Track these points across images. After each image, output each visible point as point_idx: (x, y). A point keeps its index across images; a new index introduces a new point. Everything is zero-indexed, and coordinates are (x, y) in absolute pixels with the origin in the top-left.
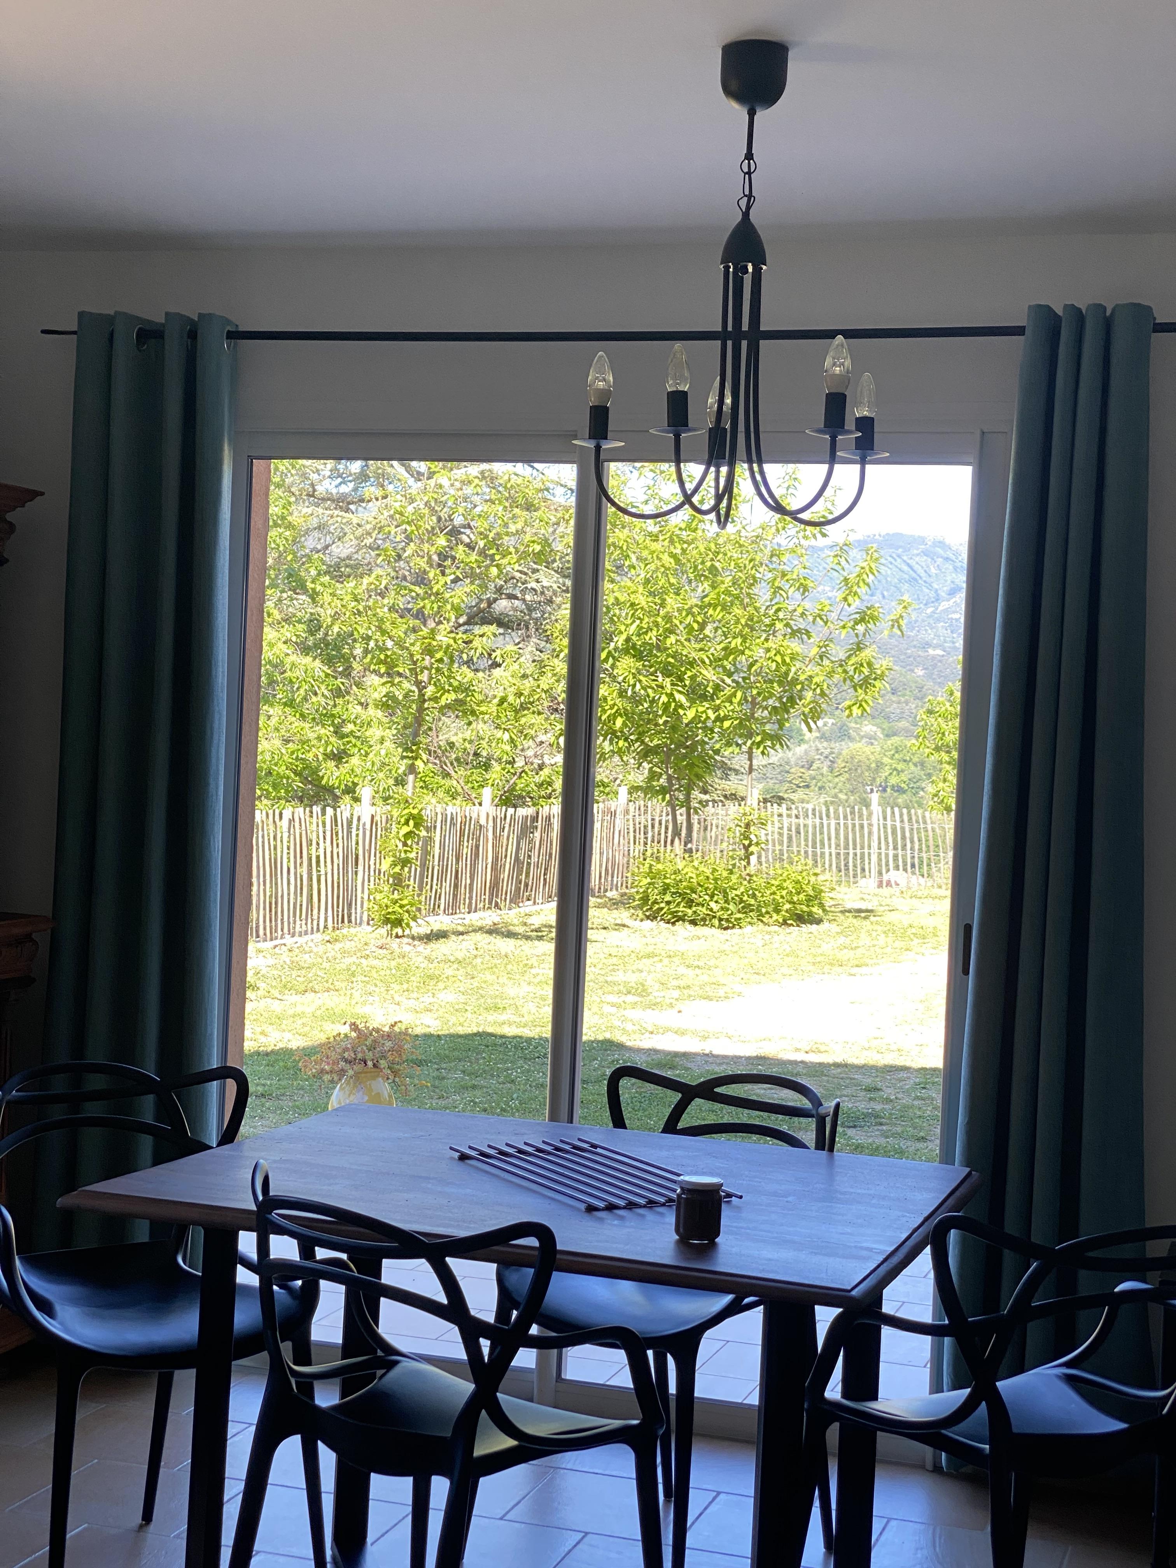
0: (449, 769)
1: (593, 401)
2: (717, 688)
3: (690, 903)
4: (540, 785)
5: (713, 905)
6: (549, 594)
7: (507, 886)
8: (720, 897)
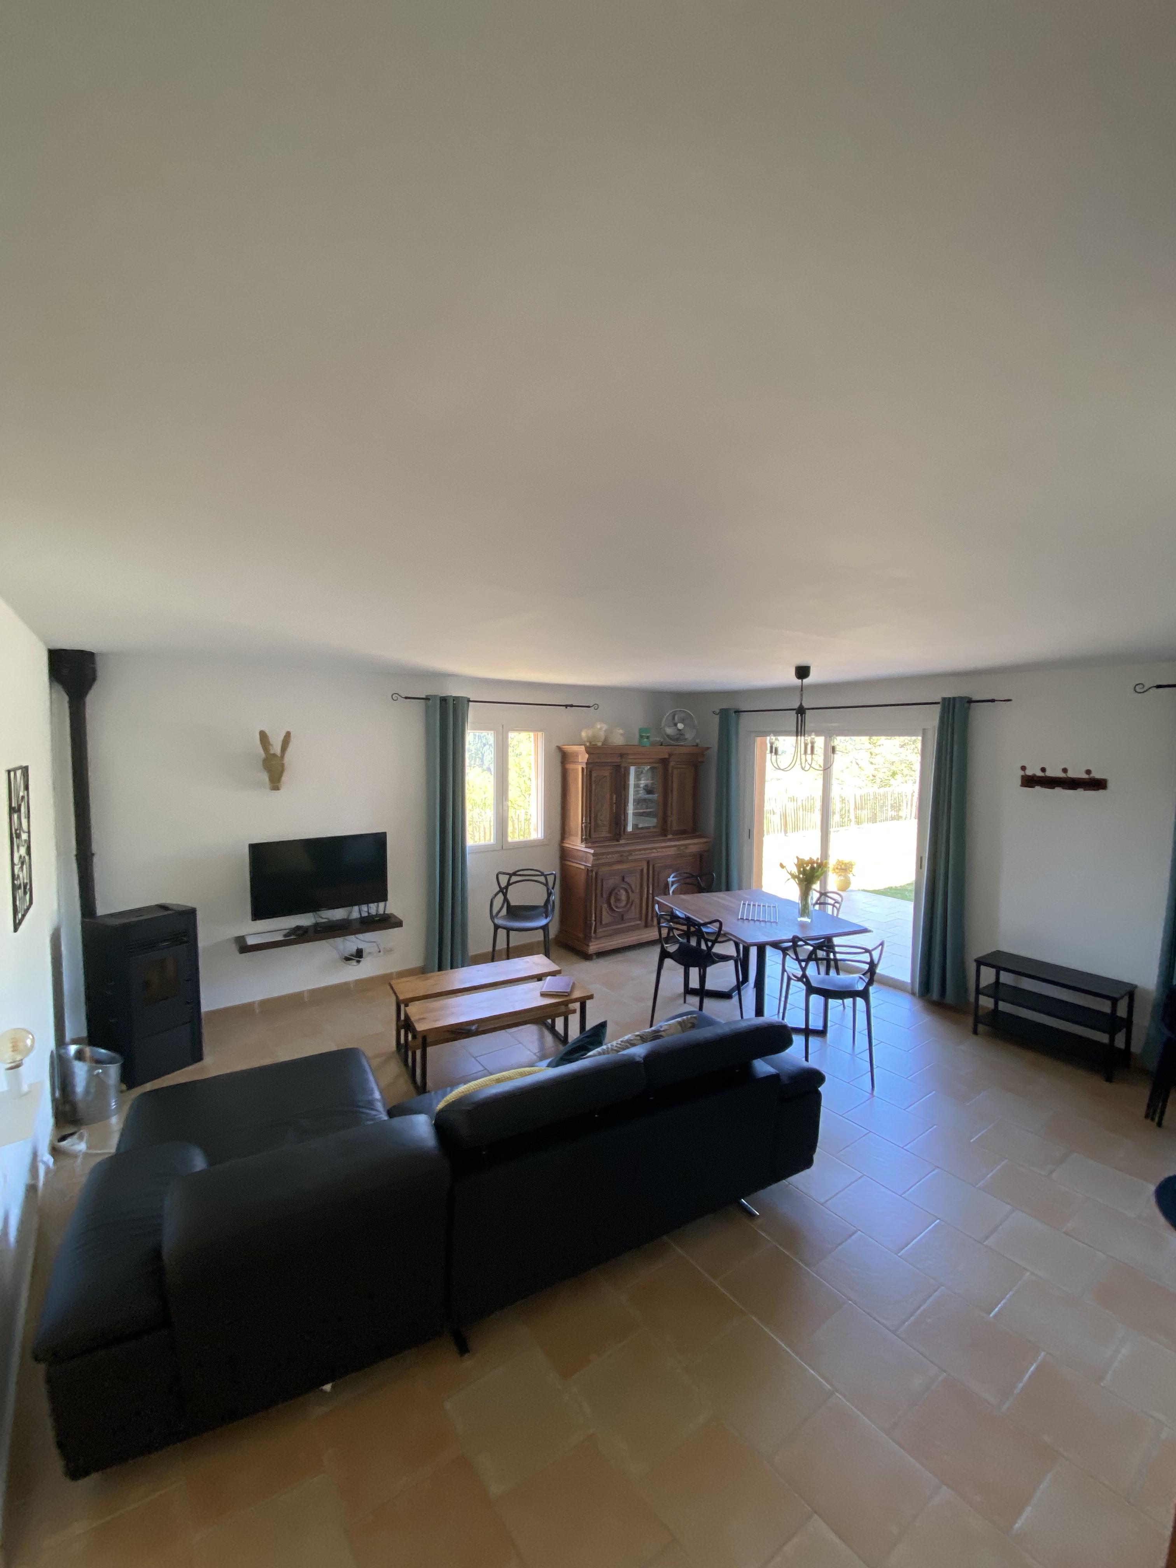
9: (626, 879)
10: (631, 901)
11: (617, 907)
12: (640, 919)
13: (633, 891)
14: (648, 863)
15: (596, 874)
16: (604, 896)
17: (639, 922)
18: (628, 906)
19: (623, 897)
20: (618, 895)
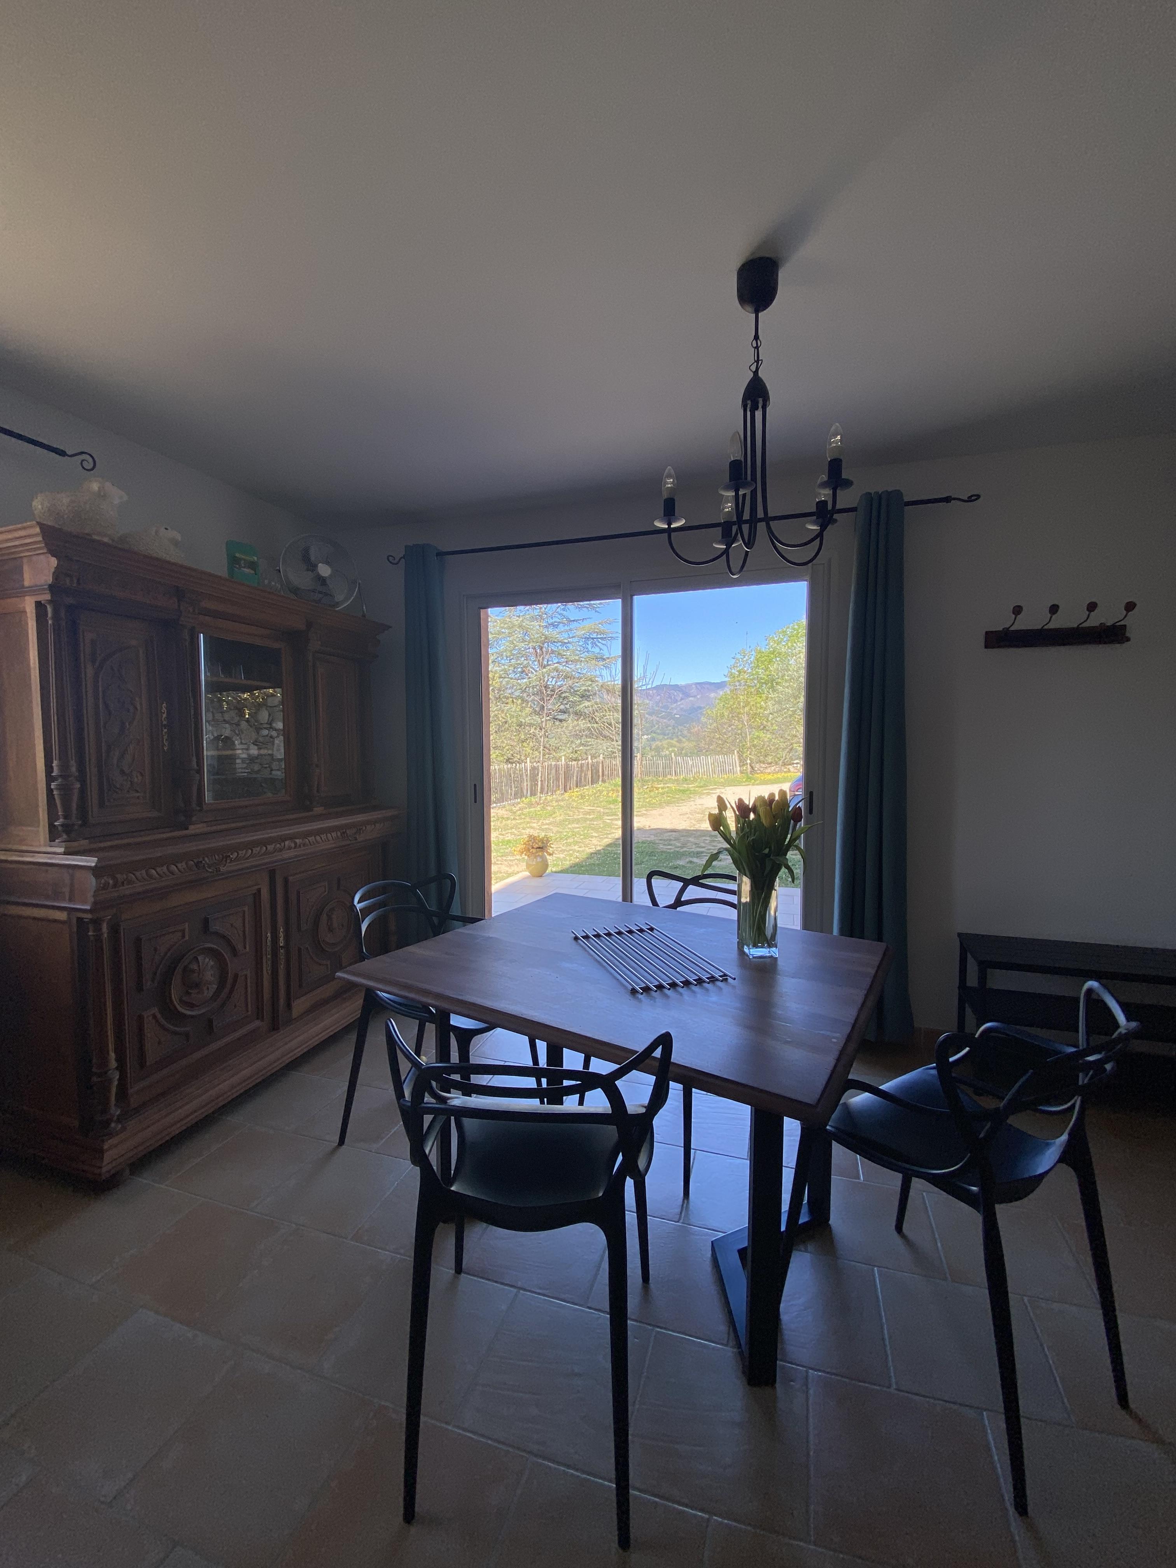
1: (665, 495)
9: (216, 927)
10: (230, 976)
11: (191, 1006)
12: (259, 1015)
13: (234, 952)
14: (272, 873)
15: (115, 930)
16: (148, 985)
17: (257, 1023)
18: (224, 995)
19: (210, 975)
20: (193, 971)
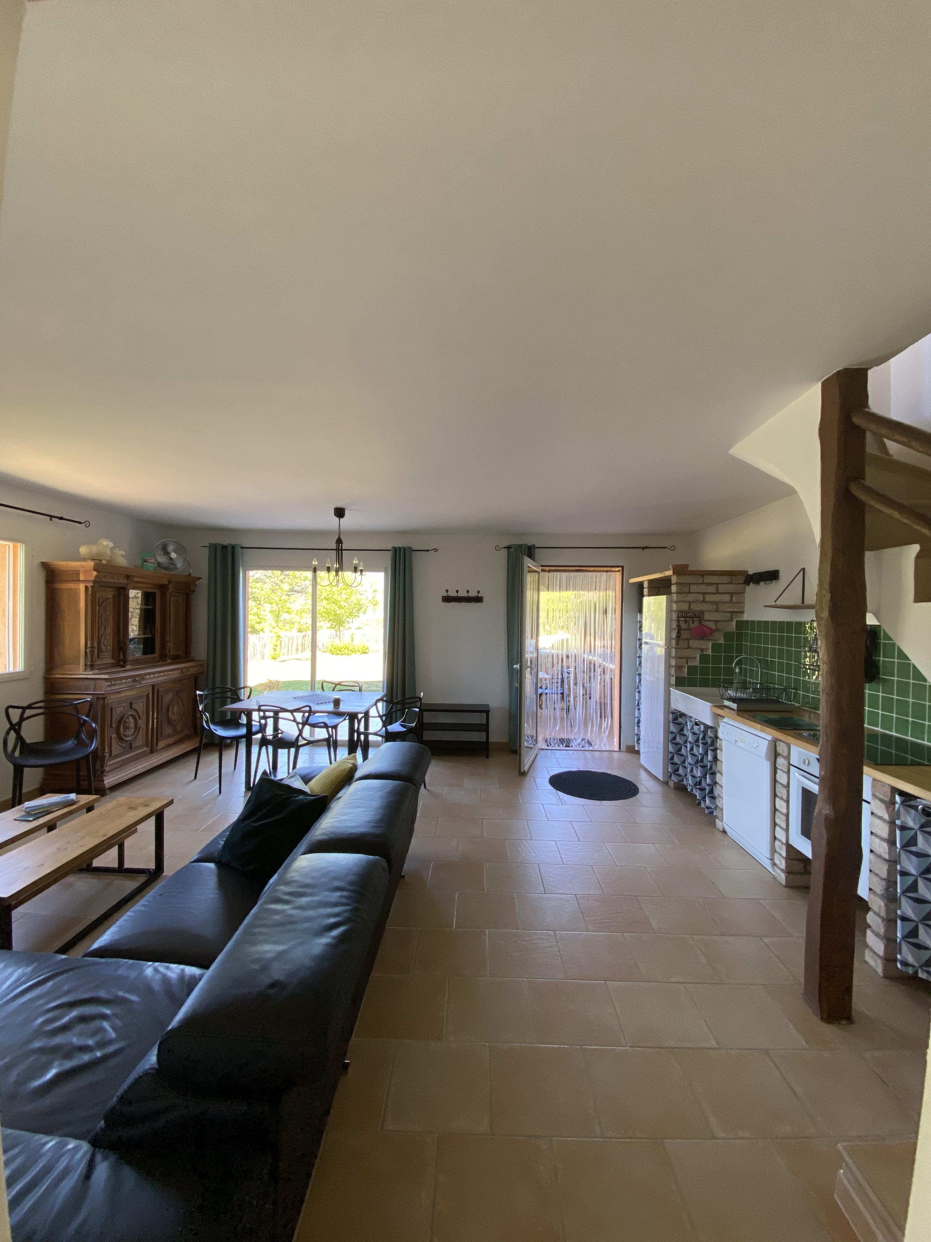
0: (285, 624)
1: (313, 567)
2: (345, 606)
3: (341, 651)
4: (307, 627)
5: (345, 651)
6: (307, 585)
7: (300, 649)
8: (347, 649)
9: (134, 706)
10: (138, 727)
11: (126, 736)
12: (147, 745)
13: (140, 718)
14: (153, 686)
15: (107, 702)
16: (114, 725)
17: (145, 749)
18: (135, 734)
19: (132, 725)
20: (127, 722)
